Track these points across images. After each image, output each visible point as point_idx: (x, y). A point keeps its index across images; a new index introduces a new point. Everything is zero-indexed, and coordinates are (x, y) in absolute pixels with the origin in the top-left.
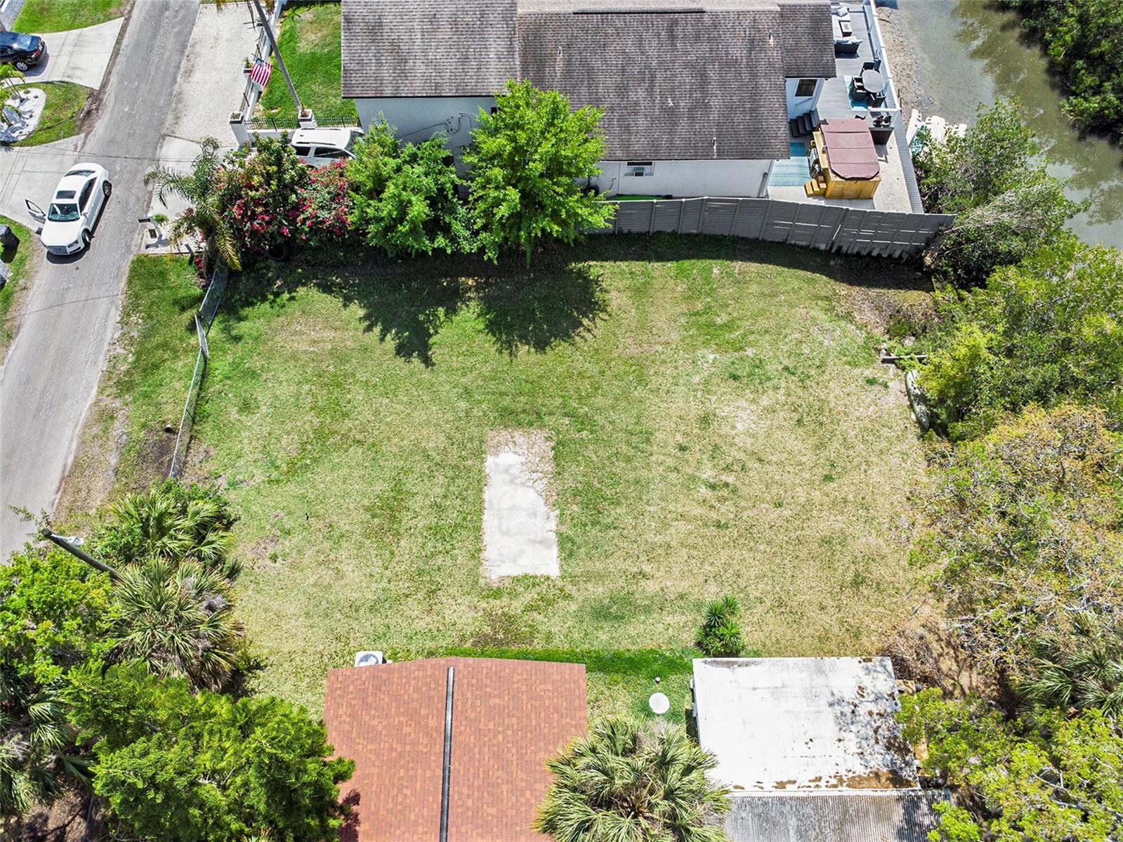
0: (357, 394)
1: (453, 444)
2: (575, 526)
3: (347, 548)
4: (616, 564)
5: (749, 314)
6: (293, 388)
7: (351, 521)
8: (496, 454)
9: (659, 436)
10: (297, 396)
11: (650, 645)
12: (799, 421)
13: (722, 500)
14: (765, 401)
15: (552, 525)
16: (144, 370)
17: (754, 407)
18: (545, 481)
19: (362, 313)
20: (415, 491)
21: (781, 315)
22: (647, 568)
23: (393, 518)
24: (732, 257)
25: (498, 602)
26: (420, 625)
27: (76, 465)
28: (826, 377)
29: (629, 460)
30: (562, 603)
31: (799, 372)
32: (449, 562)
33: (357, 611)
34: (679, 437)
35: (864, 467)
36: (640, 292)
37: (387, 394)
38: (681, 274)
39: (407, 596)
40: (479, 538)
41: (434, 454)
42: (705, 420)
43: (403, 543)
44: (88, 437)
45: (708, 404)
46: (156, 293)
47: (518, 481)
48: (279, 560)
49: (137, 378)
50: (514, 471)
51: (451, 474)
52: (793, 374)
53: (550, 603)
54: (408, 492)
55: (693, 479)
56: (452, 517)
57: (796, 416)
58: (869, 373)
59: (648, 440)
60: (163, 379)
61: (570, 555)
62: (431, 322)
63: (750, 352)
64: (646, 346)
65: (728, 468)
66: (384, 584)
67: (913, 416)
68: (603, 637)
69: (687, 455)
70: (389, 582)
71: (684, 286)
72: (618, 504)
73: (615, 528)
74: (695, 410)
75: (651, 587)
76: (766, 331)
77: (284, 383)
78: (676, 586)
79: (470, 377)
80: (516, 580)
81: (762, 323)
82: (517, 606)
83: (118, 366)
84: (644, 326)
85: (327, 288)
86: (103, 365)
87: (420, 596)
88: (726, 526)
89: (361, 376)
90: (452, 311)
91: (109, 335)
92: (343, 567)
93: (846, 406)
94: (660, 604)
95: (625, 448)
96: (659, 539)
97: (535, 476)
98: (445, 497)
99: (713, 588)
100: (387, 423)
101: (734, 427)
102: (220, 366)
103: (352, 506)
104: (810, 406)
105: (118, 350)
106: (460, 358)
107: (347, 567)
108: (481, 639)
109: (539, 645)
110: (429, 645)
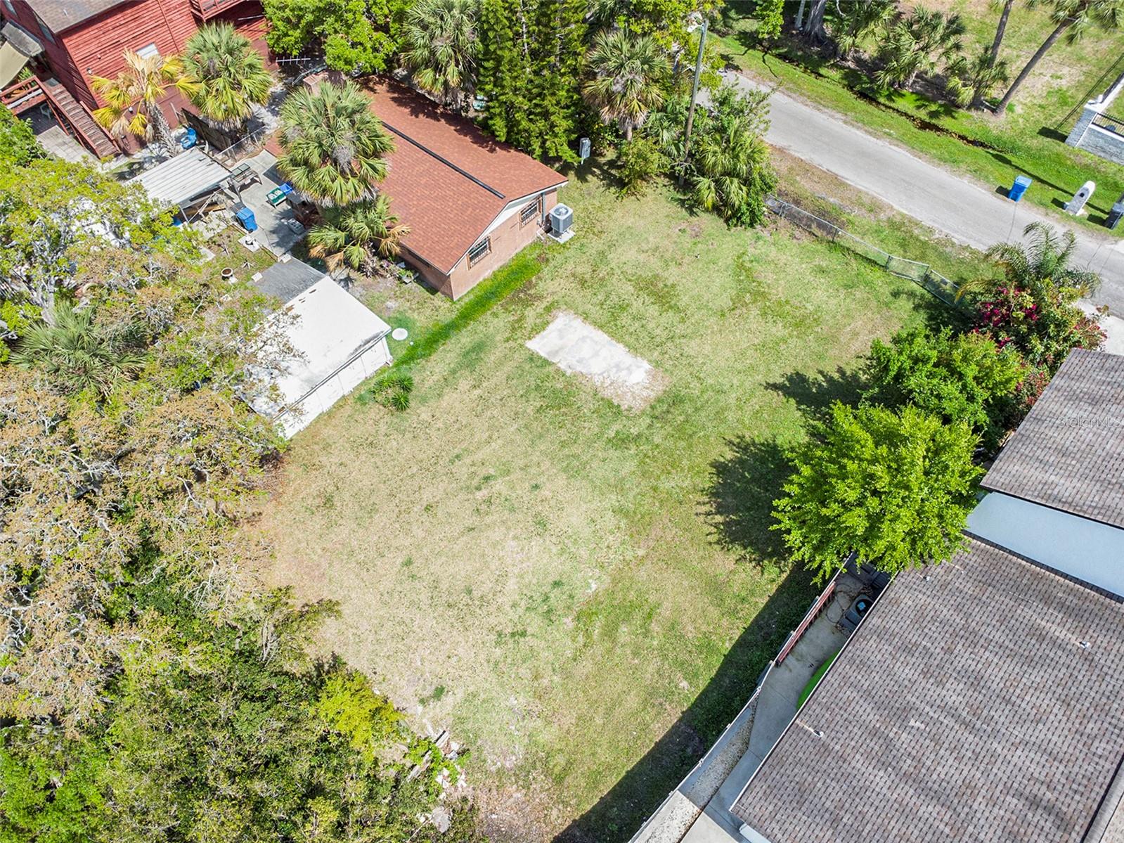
1: (681, 355)
7: (672, 275)
8: (648, 372)
10: (808, 300)
15: (562, 366)
16: (904, 239)
18: (598, 384)
23: (653, 293)
25: (543, 306)
29: (563, 444)
30: (507, 335)
33: (609, 246)
35: (386, 598)
37: (763, 346)
40: (594, 323)
44: (863, 195)
47: (614, 370)
49: (899, 234)
50: (625, 372)
52: (513, 635)
56: (625, 321)
59: (565, 470)
60: (886, 244)
70: (612, 269)
83: (920, 230)
86: (928, 223)
87: (588, 276)
90: (814, 433)
91: (956, 236)
95: (575, 450)
96: (488, 414)
97: (608, 382)
98: (643, 326)
100: (735, 331)
102: (876, 275)
105: (937, 236)
106: (757, 407)
107: (642, 257)
108: (530, 285)
109: (496, 308)
110: (552, 263)
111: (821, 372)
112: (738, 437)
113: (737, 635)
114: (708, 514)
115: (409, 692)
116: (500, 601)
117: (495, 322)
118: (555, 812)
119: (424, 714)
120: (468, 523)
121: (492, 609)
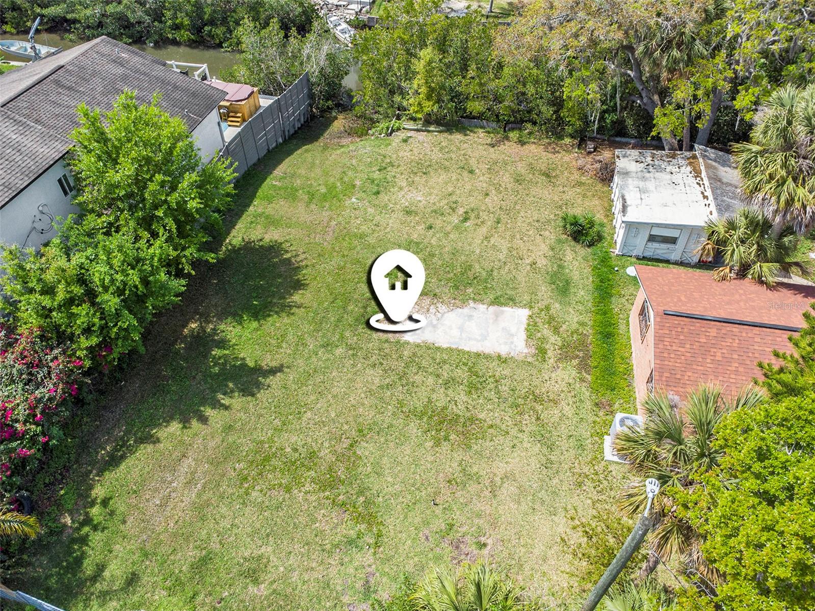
0: (289, 441)
2: (486, 293)
3: (480, 468)
4: (522, 277)
5: (324, 177)
6: (249, 511)
9: (415, 237)
11: (589, 270)
12: (425, 173)
13: (478, 217)
14: (403, 184)
15: (482, 307)
17: (406, 190)
18: (439, 305)
20: (426, 400)
21: (333, 165)
22: (528, 261)
28: (394, 156)
31: (385, 166)
32: (507, 382)
34: (420, 227)
36: (273, 222)
38: (268, 199)
39: (539, 418)
41: (388, 380)
42: (409, 212)
45: (396, 209)
48: (483, 539)
51: (414, 369)
53: (552, 319)
54: (426, 406)
55: (457, 227)
57: (420, 174)
58: (398, 141)
61: (512, 300)
62: (225, 363)
63: (358, 183)
64: (328, 229)
65: (453, 210)
67: (436, 133)
68: (582, 293)
69: (437, 227)
71: (281, 200)
72: (470, 267)
74: (399, 216)
75: (543, 262)
76: (344, 172)
77: (237, 522)
78: (543, 250)
79: (309, 341)
80: (530, 336)
81: (335, 173)
82: (554, 340)
84: (308, 227)
85: (113, 462)
88: (499, 219)
89: (265, 434)
93: (420, 154)
94: (557, 259)
96: (505, 252)
99: (546, 233)
100: (338, 417)
101: (420, 201)
103: (430, 458)
104: (414, 167)
106: (284, 345)
109: (589, 331)
113: (251, 208)
115: (420, 138)
116: (404, 176)
117: (576, 318)
118: (321, 144)
119: (406, 135)
120: (454, 196)
121: (406, 172)
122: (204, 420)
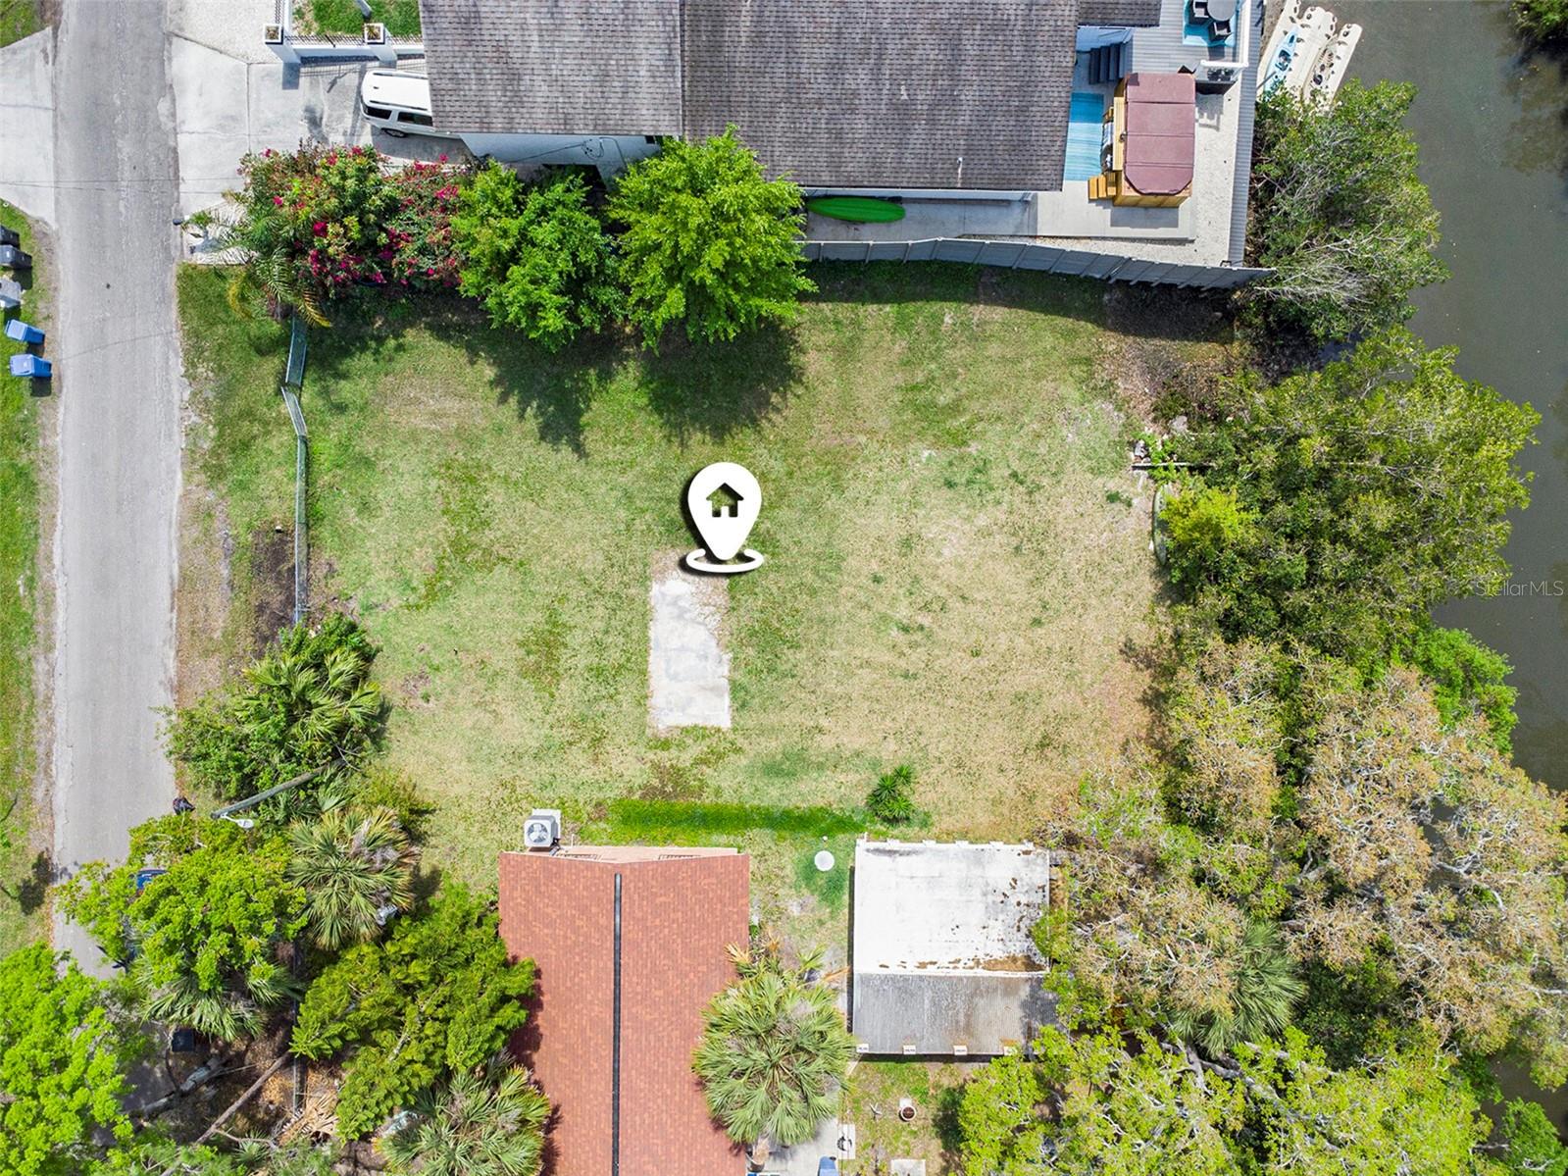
0: (496, 495)
1: (612, 566)
2: (750, 672)
3: (502, 689)
4: (790, 717)
5: (981, 389)
6: (419, 483)
7: (505, 658)
8: (663, 582)
9: (852, 562)
10: (424, 494)
11: (821, 804)
12: (1017, 549)
13: (914, 645)
14: (982, 521)
15: (725, 670)
16: (233, 451)
17: (967, 527)
18: (718, 617)
19: (490, 373)
20: (572, 624)
21: (1021, 394)
22: (824, 722)
23: (551, 657)
24: (972, 298)
25: (666, 754)
26: (586, 775)
27: (184, 577)
28: (1061, 490)
29: (813, 592)
30: (733, 757)
31: (1028, 480)
32: (613, 709)
33: (520, 758)
34: (875, 566)
35: (1080, 610)
36: (845, 353)
37: (532, 495)
38: (903, 324)
39: (571, 744)
40: (644, 683)
41: (591, 578)
42: (907, 544)
43: (562, 685)
44: (188, 542)
45: (913, 522)
46: (220, 329)
47: (687, 616)
48: (432, 699)
49: (227, 461)
50: (682, 603)
51: (611, 604)
52: (1021, 483)
53: (720, 756)
54: (564, 625)
55: (884, 618)
56: (614, 656)
57: (1015, 542)
58: (1113, 485)
59: (839, 567)
60: (257, 465)
61: (743, 706)
62: (579, 390)
63: (973, 448)
64: (846, 436)
65: (926, 607)
66: (546, 731)
67: (1152, 547)
68: (775, 793)
69: (881, 589)
70: (552, 727)
71: (904, 344)
72: (798, 647)
73: (793, 676)
74: (896, 530)
75: (827, 743)
76: (999, 418)
77: (407, 476)
78: (853, 742)
79: (630, 475)
80: (685, 730)
81: (997, 405)
82: (685, 759)
83: (200, 443)
84: (847, 406)
85: (442, 332)
86: (179, 441)
87: (584, 744)
88: (915, 676)
89: (499, 468)
90: (606, 376)
91: (177, 397)
92: (501, 710)
93: (1075, 530)
94: (836, 761)
95: (809, 577)
96: (839, 690)
97: (707, 610)
98: (607, 632)
99: (892, 745)
100: (534, 536)
101: (939, 554)
102: (326, 449)
103: (504, 639)
104: (1033, 528)
105: (194, 418)
106: (618, 447)
107: (505, 710)
108: (649, 792)
109: (708, 800)
110: (597, 796)
111: (521, 417)
112: (669, 441)
113: (872, 308)
114: (778, 411)
115: (1131, 522)
116: (1004, 517)
117: (728, 785)
118: (1111, 348)
119: (1137, 495)
120: (959, 605)
121: (1015, 518)
122: (503, 399)
